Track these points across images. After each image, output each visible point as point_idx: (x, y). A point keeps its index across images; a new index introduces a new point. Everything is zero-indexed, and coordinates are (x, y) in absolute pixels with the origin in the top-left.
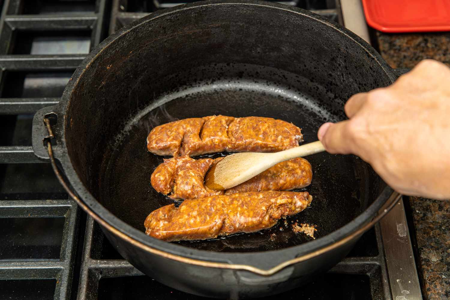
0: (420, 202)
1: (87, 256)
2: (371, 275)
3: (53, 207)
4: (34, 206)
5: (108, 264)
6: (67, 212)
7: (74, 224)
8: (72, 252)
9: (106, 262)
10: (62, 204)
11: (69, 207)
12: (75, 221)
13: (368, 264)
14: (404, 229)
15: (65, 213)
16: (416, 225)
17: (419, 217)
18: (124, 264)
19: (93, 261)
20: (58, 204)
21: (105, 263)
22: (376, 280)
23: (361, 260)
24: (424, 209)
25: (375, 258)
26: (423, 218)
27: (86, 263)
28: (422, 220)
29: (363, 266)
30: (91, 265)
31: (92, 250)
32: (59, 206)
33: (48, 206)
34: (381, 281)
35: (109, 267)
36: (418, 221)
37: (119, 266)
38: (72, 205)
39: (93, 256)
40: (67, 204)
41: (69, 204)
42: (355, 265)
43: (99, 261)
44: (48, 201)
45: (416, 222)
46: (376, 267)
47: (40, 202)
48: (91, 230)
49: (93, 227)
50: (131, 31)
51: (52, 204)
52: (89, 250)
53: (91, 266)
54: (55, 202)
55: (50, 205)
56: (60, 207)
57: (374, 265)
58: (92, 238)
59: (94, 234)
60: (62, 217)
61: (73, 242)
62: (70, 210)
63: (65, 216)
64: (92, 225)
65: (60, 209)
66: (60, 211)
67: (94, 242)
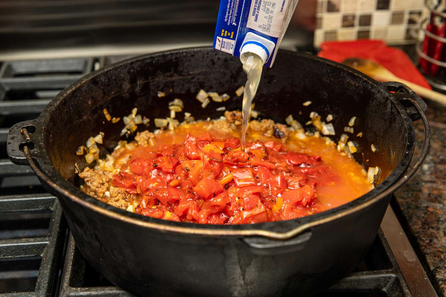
0: (423, 230)
1: (66, 284)
2: (387, 290)
3: (29, 245)
4: (8, 245)
5: (89, 291)
6: (45, 251)
7: (52, 257)
8: (49, 283)
9: (87, 289)
10: (39, 241)
11: (46, 244)
12: (53, 255)
13: (383, 277)
14: (412, 255)
15: (42, 252)
16: (423, 250)
17: (425, 243)
18: (108, 290)
19: (73, 289)
20: (35, 241)
21: (86, 291)
22: (395, 293)
23: (374, 273)
24: (428, 236)
25: (390, 270)
26: (430, 244)
27: (64, 291)
28: (429, 245)
29: (378, 279)
30: (69, 293)
31: (71, 280)
32: (36, 243)
34: (402, 291)
35: (90, 294)
36: (425, 246)
37: (103, 292)
38: (50, 241)
39: (73, 284)
40: (44, 241)
41: (47, 241)
42: (368, 278)
43: (79, 289)
44: (24, 240)
45: (423, 248)
46: (392, 280)
47: (14, 241)
48: (71, 261)
49: (73, 258)
50: (113, 69)
51: (29, 242)
52: (68, 279)
53: (70, 294)
54: (32, 240)
55: (26, 243)
56: (38, 245)
57: (390, 278)
59: (74, 265)
60: (38, 257)
61: (49, 273)
62: (48, 247)
63: (42, 255)
64: (72, 256)
65: (36, 247)
66: (37, 250)
67: (74, 272)
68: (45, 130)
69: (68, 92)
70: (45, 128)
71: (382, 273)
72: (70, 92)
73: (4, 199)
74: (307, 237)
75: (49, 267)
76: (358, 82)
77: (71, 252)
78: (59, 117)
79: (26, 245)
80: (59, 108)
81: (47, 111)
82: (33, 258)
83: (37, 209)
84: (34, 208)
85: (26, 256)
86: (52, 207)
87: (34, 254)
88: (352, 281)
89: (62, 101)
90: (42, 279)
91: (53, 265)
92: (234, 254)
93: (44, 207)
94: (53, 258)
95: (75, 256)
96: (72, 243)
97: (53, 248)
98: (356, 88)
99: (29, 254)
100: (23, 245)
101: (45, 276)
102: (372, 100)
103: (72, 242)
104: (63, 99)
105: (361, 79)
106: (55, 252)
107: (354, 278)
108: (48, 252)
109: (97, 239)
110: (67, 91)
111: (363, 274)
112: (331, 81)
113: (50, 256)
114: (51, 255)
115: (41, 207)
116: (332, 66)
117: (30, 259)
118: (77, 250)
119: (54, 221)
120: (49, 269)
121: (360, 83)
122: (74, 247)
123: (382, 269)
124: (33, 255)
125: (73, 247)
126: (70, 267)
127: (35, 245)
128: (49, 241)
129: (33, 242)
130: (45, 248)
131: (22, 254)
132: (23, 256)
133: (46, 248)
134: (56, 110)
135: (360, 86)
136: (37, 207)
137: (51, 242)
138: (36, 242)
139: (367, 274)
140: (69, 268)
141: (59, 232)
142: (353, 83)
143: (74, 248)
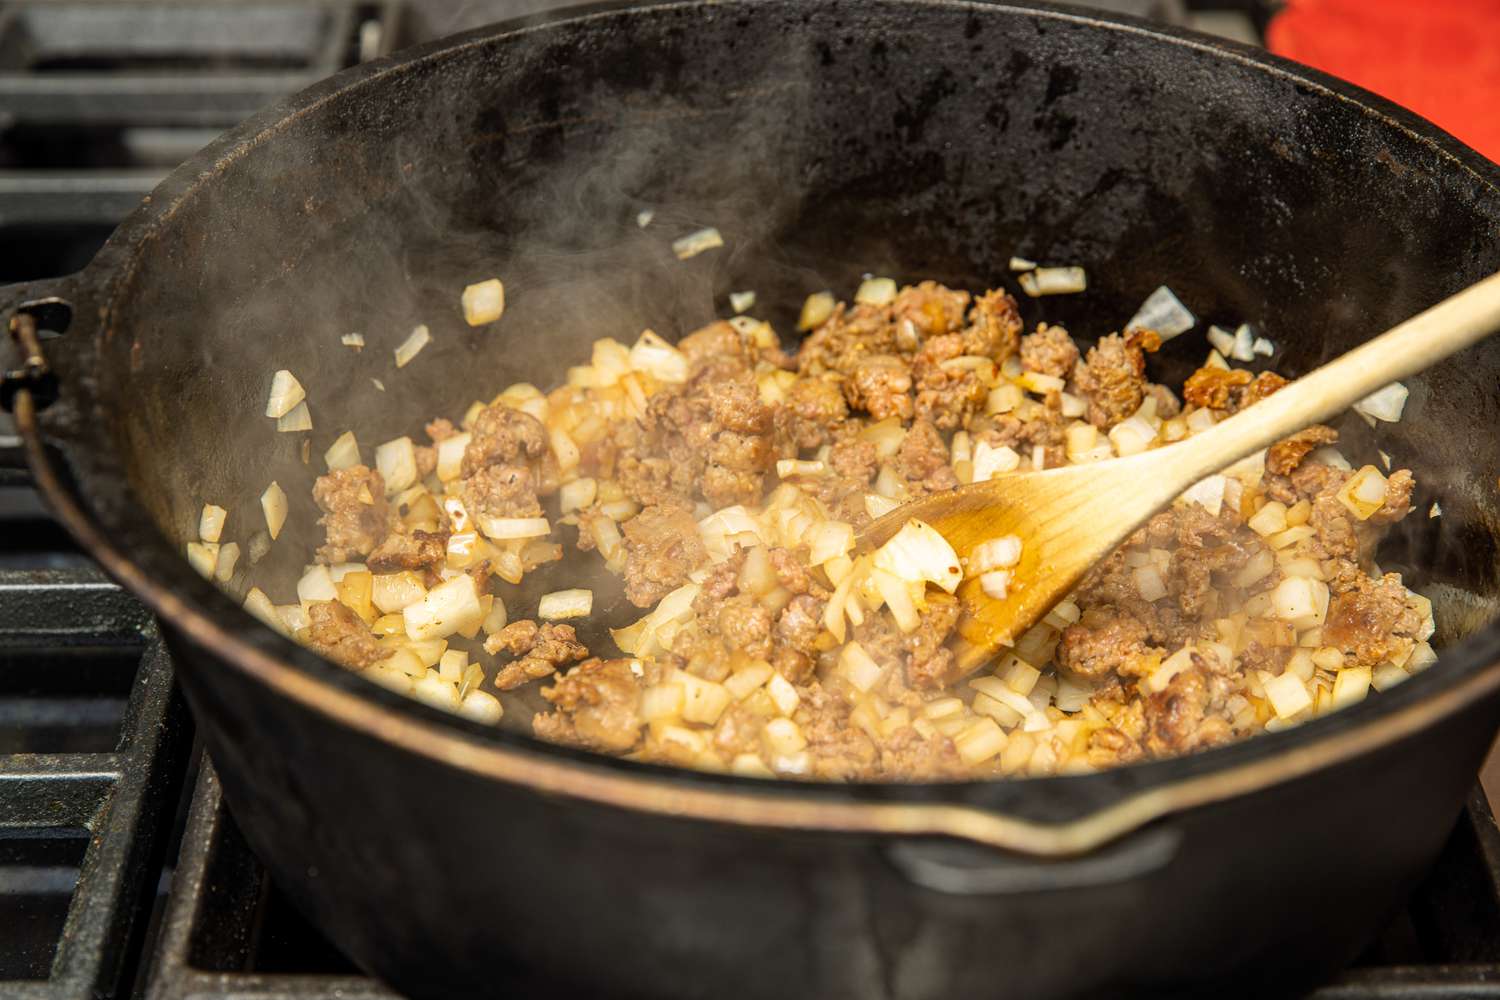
1: (172, 956)
3: (40, 781)
5: (266, 990)
6: (101, 807)
7: (126, 839)
8: (105, 949)
9: (257, 980)
10: (79, 768)
11: (109, 782)
12: (132, 831)
15: (91, 812)
18: (343, 991)
19: (199, 978)
20: (62, 768)
21: (255, 989)
23: (1440, 978)
27: (165, 986)
31: (196, 939)
32: (67, 776)
33: (17, 777)
38: (125, 770)
39: (203, 956)
40: (102, 769)
41: (111, 769)
43: (225, 979)
44: (20, 757)
48: (202, 858)
49: (211, 847)
50: (412, 69)
51: (38, 769)
52: (185, 938)
53: (188, 998)
54: (49, 760)
55: (28, 772)
56: (73, 782)
58: (202, 889)
59: (210, 877)
60: (75, 832)
61: (112, 906)
62: (114, 793)
63: (89, 825)
64: (204, 840)
65: (68, 792)
66: (68, 804)
67: (209, 905)
69: (220, 164)
71: (1472, 979)
72: (228, 163)
75: (112, 878)
76: (1421, 169)
77: (203, 823)
79: (26, 782)
80: (176, 229)
81: (127, 240)
82: (55, 836)
83: (87, 630)
84: (73, 625)
85: (27, 824)
86: (144, 626)
87: (56, 818)
89: (192, 198)
90: (80, 928)
91: (127, 873)
92: (849, 898)
93: (113, 621)
94: (131, 841)
95: (218, 839)
96: (209, 786)
97: (136, 801)
98: (1412, 191)
99: (40, 818)
100: (16, 782)
101: (95, 917)
102: (1477, 248)
103: (210, 780)
104: (199, 190)
105: (1434, 154)
106: (142, 817)
108: (115, 815)
109: (294, 790)
110: (213, 159)
111: (1389, 979)
112: (1308, 154)
113: (119, 835)
114: (124, 828)
115: (101, 623)
116: (1316, 93)
117: (43, 836)
118: (225, 817)
119: (146, 687)
120: (110, 887)
121: (1428, 173)
122: (218, 800)
123: (1474, 959)
124: (55, 824)
125: (214, 799)
126: (197, 886)
127: (62, 781)
128: (122, 769)
129: (58, 770)
130: (103, 795)
131: (11, 815)
132: (13, 824)
133: (107, 797)
134: (165, 237)
135: (1429, 184)
136: (87, 623)
137: (128, 776)
138: (67, 771)
139: (1409, 979)
140: (192, 888)
141: (161, 734)
142: (1399, 169)
143: (217, 806)
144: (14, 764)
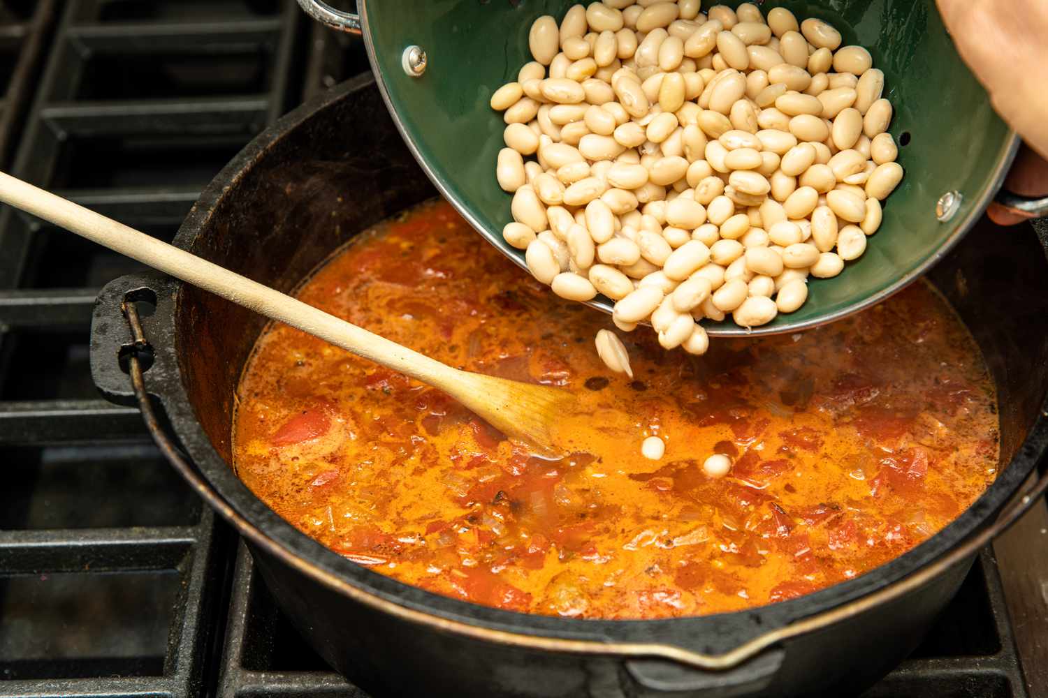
1: (233, 662)
3: (148, 544)
4: (100, 542)
5: (289, 682)
6: (186, 558)
7: (201, 585)
8: (194, 655)
9: (282, 676)
10: (170, 536)
11: (188, 545)
12: (204, 578)
13: (972, 676)
15: (179, 561)
18: (330, 682)
19: (249, 675)
20: (161, 537)
21: (280, 681)
23: (955, 665)
25: (992, 658)
27: (230, 680)
29: (962, 679)
30: (242, 686)
31: (245, 651)
32: (164, 541)
33: (135, 542)
35: (289, 690)
37: (318, 686)
38: (197, 538)
39: (249, 663)
40: (184, 537)
41: (189, 536)
42: (938, 676)
43: (263, 676)
44: (136, 530)
46: (995, 683)
47: (115, 533)
48: (245, 598)
49: (250, 589)
51: (148, 537)
52: (239, 649)
53: (243, 688)
54: (154, 531)
55: (141, 539)
56: (168, 545)
57: (991, 676)
58: (246, 617)
59: (251, 610)
60: (170, 570)
61: (196, 629)
62: (192, 552)
63: (178, 568)
64: (246, 585)
65: (166, 549)
66: (166, 557)
67: (251, 628)
68: (178, 304)
69: (234, 180)
70: (178, 298)
71: (973, 665)
72: (239, 178)
73: (87, 408)
74: (773, 663)
75: (195, 610)
77: (245, 574)
78: (212, 249)
79: (140, 545)
80: (212, 228)
87: (159, 565)
88: (898, 680)
89: (220, 206)
94: (204, 586)
95: (254, 585)
99: (150, 564)
100: (136, 545)
101: (187, 635)
104: (222, 201)
106: (209, 570)
107: (904, 673)
111: (925, 667)
113: (197, 582)
114: (200, 577)
120: (194, 615)
122: (252, 559)
125: (249, 558)
126: (244, 616)
127: (162, 544)
128: (195, 537)
129: (159, 537)
130: (185, 552)
133: (188, 554)
134: (206, 235)
137: (199, 541)
138: (165, 538)
139: (936, 666)
140: (241, 617)
143: (252, 562)
144: (133, 534)
